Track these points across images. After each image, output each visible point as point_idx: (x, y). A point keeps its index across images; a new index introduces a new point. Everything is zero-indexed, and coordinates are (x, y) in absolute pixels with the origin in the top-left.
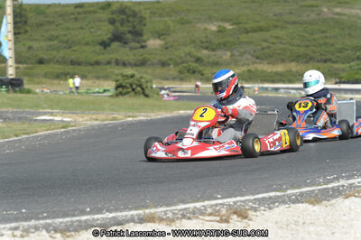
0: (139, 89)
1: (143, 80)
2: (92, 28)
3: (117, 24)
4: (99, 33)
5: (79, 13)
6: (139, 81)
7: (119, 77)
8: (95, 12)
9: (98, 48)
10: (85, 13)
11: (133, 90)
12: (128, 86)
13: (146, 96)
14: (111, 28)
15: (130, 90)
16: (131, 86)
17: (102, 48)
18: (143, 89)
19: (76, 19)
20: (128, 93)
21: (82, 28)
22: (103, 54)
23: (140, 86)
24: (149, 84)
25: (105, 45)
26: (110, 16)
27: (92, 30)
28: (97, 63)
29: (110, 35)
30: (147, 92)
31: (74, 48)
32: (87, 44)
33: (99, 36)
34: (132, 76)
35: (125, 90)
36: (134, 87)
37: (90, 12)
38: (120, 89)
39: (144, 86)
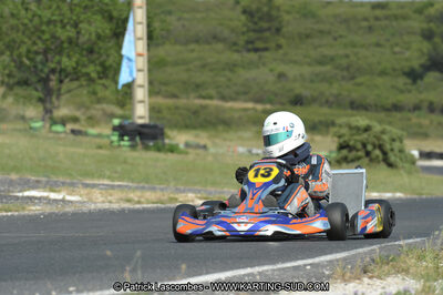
0: (377, 152)
1: (385, 137)
2: (397, 45)
3: (437, 40)
4: (408, 54)
5: (377, 19)
6: (378, 138)
7: (344, 131)
8: (405, 18)
9: (402, 81)
10: (387, 18)
11: (368, 154)
12: (359, 146)
13: (390, 165)
14: (426, 46)
15: (361, 153)
16: (364, 146)
17: (409, 81)
18: (385, 153)
19: (370, 29)
20: (359, 158)
21: (378, 45)
22: (410, 91)
23: (380, 147)
24: (396, 145)
25: (414, 76)
26: (425, 26)
27: (397, 49)
28: (396, 108)
29: (423, 60)
30: (392, 158)
31: (359, 80)
32: (383, 73)
33: (407, 60)
34: (367, 129)
35: (353, 155)
36: (369, 148)
37: (396, 17)
38: (345, 152)
39: (388, 147)
